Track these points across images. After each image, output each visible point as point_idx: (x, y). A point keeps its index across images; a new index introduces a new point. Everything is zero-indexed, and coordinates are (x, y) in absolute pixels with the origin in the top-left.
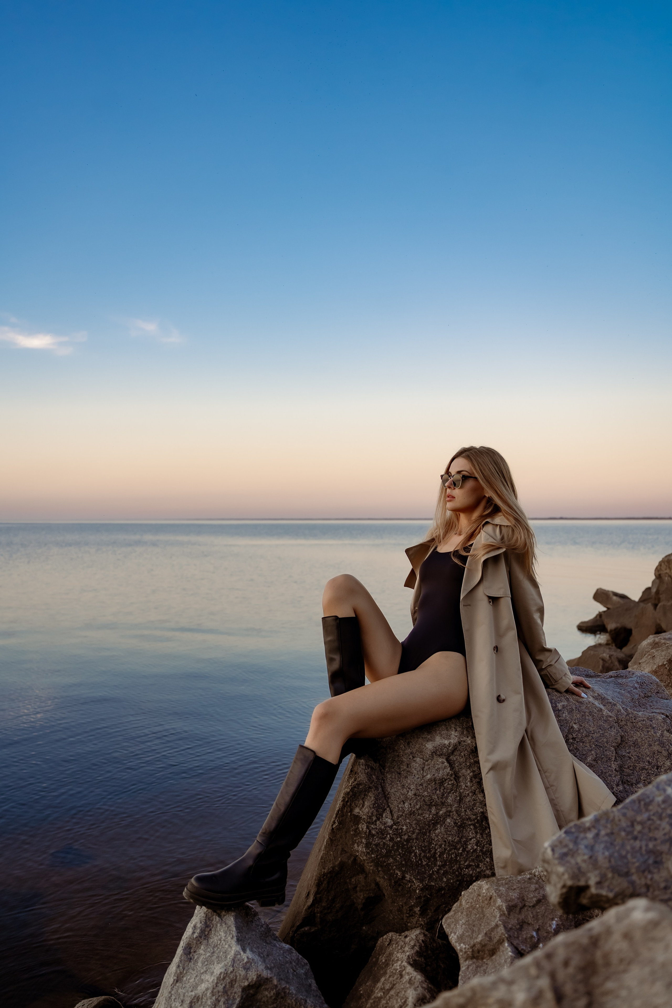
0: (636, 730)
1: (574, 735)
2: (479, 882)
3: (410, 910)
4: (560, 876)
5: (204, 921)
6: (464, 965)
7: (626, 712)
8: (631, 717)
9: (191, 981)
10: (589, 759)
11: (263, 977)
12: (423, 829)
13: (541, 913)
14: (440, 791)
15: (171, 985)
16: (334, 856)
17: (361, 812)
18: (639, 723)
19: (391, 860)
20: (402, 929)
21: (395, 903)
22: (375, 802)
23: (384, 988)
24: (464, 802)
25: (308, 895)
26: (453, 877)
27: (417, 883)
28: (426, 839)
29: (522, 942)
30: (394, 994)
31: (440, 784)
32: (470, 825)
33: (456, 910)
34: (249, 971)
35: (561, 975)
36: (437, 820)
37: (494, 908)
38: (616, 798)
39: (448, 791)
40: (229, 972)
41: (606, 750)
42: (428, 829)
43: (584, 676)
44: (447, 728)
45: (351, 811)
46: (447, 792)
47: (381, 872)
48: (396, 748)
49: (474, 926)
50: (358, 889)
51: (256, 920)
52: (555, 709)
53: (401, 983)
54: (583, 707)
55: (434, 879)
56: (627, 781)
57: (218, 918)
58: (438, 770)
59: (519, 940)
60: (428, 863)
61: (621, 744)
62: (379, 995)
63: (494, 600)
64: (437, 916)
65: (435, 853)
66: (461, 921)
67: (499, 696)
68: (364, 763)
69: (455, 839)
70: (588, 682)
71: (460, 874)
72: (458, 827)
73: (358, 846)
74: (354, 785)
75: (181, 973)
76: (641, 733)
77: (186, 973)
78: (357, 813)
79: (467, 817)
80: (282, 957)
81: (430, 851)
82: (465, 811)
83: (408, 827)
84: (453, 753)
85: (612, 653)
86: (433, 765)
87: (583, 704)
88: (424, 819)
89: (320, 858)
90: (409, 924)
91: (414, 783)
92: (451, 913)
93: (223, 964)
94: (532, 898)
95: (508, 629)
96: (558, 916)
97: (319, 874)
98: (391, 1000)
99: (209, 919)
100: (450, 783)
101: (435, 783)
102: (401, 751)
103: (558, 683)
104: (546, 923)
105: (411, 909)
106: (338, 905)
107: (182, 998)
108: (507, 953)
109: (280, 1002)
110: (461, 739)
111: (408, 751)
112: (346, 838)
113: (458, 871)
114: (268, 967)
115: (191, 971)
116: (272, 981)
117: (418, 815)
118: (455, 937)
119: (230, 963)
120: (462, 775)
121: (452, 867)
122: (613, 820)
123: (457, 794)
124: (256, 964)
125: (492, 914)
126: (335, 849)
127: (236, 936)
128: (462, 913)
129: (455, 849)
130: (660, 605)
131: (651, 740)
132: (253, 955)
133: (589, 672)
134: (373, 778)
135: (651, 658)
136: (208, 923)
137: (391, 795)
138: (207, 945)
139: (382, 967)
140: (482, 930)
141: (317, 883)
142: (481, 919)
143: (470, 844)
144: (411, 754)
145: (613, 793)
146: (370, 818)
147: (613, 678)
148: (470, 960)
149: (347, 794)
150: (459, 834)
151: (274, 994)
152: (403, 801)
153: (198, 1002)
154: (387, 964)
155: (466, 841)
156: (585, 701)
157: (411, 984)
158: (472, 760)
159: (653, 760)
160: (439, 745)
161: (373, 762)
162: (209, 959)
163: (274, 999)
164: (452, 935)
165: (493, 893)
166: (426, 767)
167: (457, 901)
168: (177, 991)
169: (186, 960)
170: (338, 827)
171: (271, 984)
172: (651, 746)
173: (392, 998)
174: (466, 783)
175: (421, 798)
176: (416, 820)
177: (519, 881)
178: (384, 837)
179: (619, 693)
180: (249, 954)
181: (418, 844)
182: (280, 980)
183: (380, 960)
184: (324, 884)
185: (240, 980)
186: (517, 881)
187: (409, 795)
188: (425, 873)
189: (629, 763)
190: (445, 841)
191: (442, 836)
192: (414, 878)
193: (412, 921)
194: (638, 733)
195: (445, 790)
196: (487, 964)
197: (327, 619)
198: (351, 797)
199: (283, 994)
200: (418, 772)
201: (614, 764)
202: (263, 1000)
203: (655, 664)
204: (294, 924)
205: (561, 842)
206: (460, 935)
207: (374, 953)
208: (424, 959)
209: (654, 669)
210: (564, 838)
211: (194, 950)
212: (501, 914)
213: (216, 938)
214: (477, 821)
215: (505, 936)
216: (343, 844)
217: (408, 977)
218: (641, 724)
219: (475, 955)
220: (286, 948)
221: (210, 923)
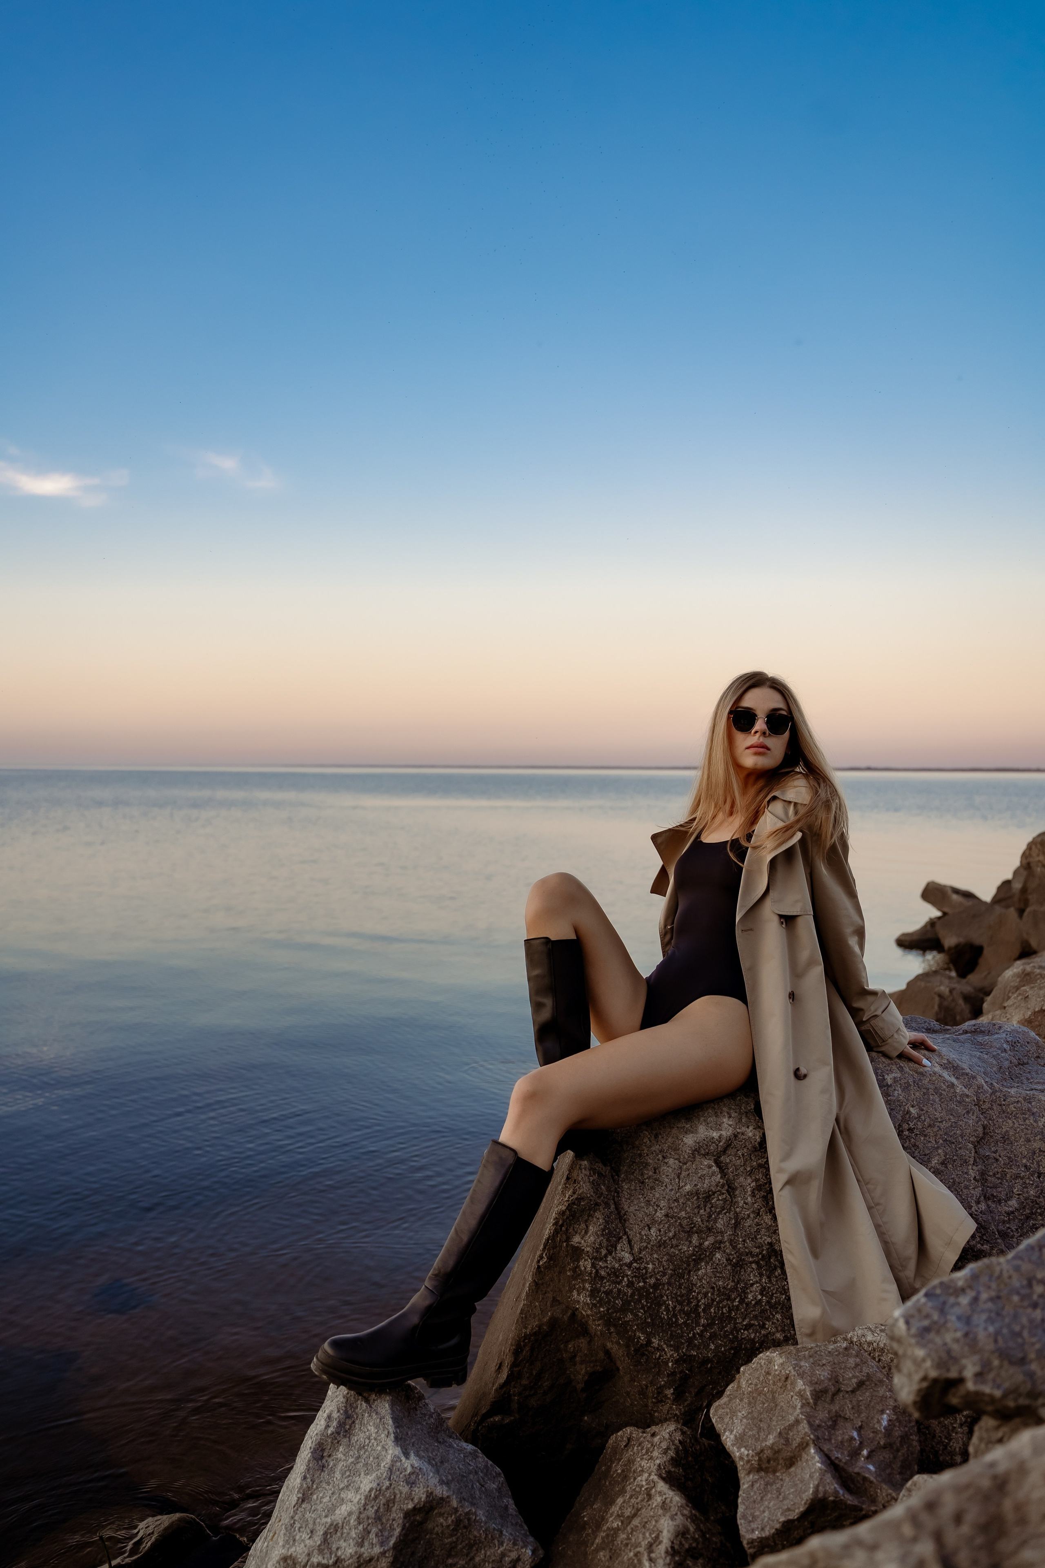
0: (1006, 1117)
1: (911, 1124)
2: (768, 1354)
3: (659, 1393)
4: (918, 1363)
5: (343, 1408)
6: (746, 1481)
7: (990, 1088)
8: (999, 1097)
9: (324, 1500)
10: (934, 1162)
11: (436, 1496)
12: (679, 1269)
13: (864, 1402)
14: (705, 1210)
15: (294, 1507)
16: (541, 1309)
17: (583, 1241)
18: (1012, 1106)
19: (630, 1316)
20: (646, 1422)
21: (635, 1381)
22: (605, 1226)
23: (623, 1515)
24: (742, 1227)
25: (500, 1367)
26: (725, 1343)
27: (669, 1352)
28: (684, 1285)
29: (836, 1447)
30: (639, 1525)
31: (706, 1199)
32: (751, 1263)
33: (732, 1394)
34: (415, 1487)
35: (952, 1537)
36: (700, 1255)
37: (792, 1393)
38: (976, 1222)
39: (718, 1210)
40: (384, 1488)
41: (960, 1148)
42: (686, 1269)
43: (924, 1030)
44: (716, 1113)
45: (568, 1240)
46: (715, 1212)
47: (614, 1335)
48: (637, 1143)
49: (761, 1421)
50: (578, 1359)
51: (421, 1407)
52: (882, 1084)
53: (649, 1508)
54: (926, 1081)
55: (695, 1345)
56: (992, 1195)
57: (364, 1405)
58: (702, 1177)
59: (832, 1444)
60: (687, 1321)
61: (983, 1138)
62: (615, 1525)
63: (787, 920)
64: (701, 1403)
65: (697, 1306)
66: (740, 1412)
67: (798, 1069)
68: (588, 1166)
69: (727, 1285)
70: (932, 1040)
71: (736, 1337)
72: (733, 1266)
73: (579, 1294)
74: (572, 1200)
75: (309, 1488)
76: (1013, 1122)
77: (317, 1488)
78: (577, 1243)
79: (747, 1250)
80: (463, 1465)
81: (689, 1303)
82: (744, 1241)
83: (655, 1265)
84: (725, 1151)
85: (953, 985)
86: (694, 1170)
88: (681, 1253)
89: (519, 1311)
90: (656, 1414)
91: (665, 1197)
92: (724, 1400)
93: (374, 1475)
94: (850, 1379)
95: (810, 964)
96: (890, 1407)
97: (518, 1337)
98: (635, 1533)
99: (351, 1405)
100: (720, 1198)
101: (698, 1198)
102: (644, 1147)
103: (887, 1044)
104: (872, 1418)
105: (660, 1390)
106: (546, 1383)
107: (311, 1526)
108: (814, 1464)
109: (462, 1534)
110: (738, 1130)
111: (656, 1148)
112: (559, 1282)
113: (732, 1333)
114: (443, 1481)
115: (324, 1485)
116: (449, 1502)
117: (671, 1247)
118: (732, 1437)
119: (385, 1474)
120: (738, 1186)
121: (723, 1327)
122: (1000, 1277)
123: (732, 1215)
124: (426, 1476)
125: (788, 1402)
126: (543, 1299)
127: (394, 1433)
128: (741, 1400)
129: (728, 1300)
130: (1028, 910)
131: (1029, 1132)
132: (421, 1462)
133: (932, 1023)
134: (601, 1189)
135: (1022, 999)
136: (350, 1412)
137: (630, 1216)
138: (349, 1445)
139: (618, 1480)
140: (773, 1427)
141: (514, 1349)
142: (771, 1410)
143: (751, 1292)
144: (660, 1152)
145: (971, 1215)
146: (597, 1252)
147: (969, 1035)
148: (756, 1473)
149: (562, 1213)
150: (734, 1276)
151: (453, 1521)
152: (648, 1225)
153: (336, 1533)
154: (625, 1478)
155: (745, 1287)
156: (928, 1071)
157: (665, 1509)
158: (755, 1163)
159: (1033, 1164)
160: (704, 1140)
161: (600, 1165)
162: (352, 1467)
163: (453, 1529)
164: (727, 1433)
165: (790, 1371)
166: (684, 1174)
167: (732, 1381)
168: (304, 1516)
169: (317, 1468)
170: (547, 1264)
171: (449, 1506)
172: (1030, 1141)
173: (636, 1531)
174: (745, 1199)
175: (676, 1221)
176: (668, 1254)
177: (829, 1352)
178: (618, 1280)
179: (979, 1058)
180: (414, 1460)
181: (671, 1292)
182: (461, 1500)
183: (613, 1470)
184: (525, 1352)
185: (400, 1501)
186: (826, 1352)
187: (658, 1217)
188: (682, 1336)
189: (996, 1167)
190: (713, 1288)
191: (708, 1280)
192: (665, 1343)
193: (662, 1410)
194: (1010, 1122)
195: (713, 1209)
196: (782, 1480)
197: (532, 942)
198: (567, 1218)
199: (467, 1522)
200: (671, 1180)
201: (972, 1169)
202: (435, 1531)
203: (1028, 1009)
204: (477, 1412)
205: (919, 1311)
206: (740, 1434)
207: (603, 1457)
208: (682, 1469)
209: (1027, 1017)
210: (925, 1304)
211: (329, 1452)
212: (803, 1403)
213: (362, 1435)
214: (763, 1256)
215: (810, 1438)
216: (555, 1291)
217: (661, 1498)
218: (1015, 1107)
219: (764, 1466)
220: (468, 1450)
221: (352, 1412)
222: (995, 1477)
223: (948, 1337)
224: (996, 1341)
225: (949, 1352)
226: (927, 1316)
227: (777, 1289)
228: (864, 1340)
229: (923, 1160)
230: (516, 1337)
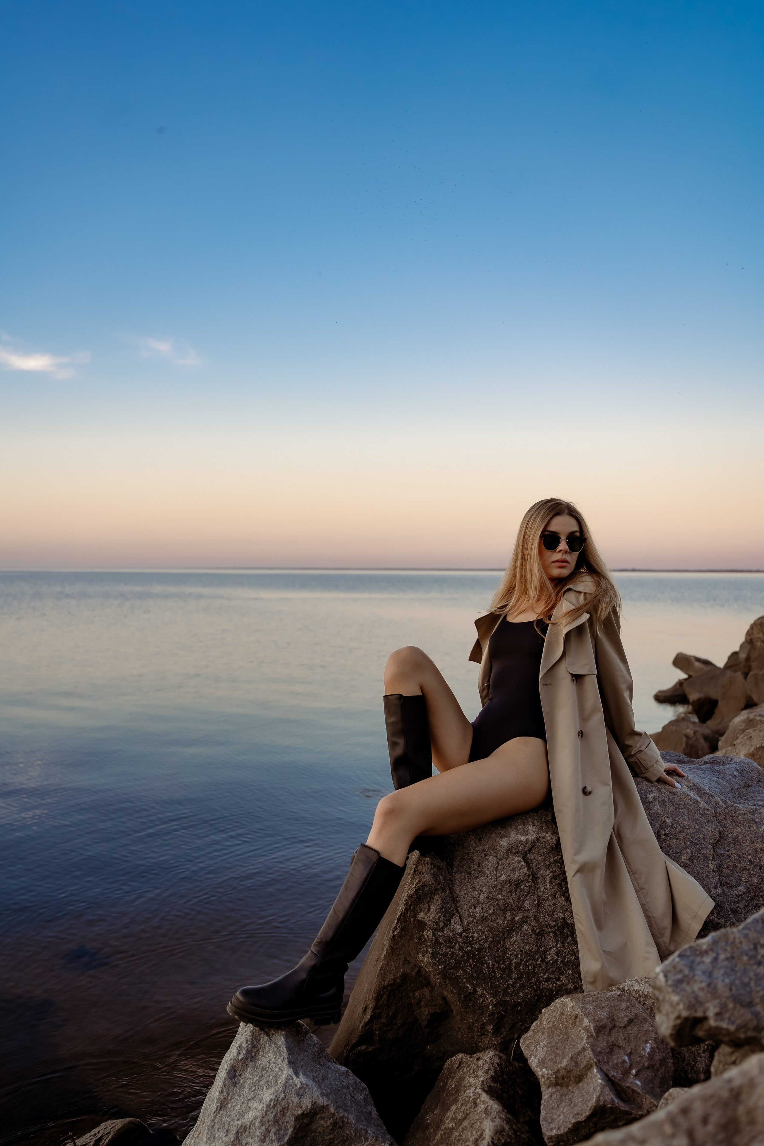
0: (736, 825)
1: (667, 831)
2: (562, 999)
3: (482, 1028)
4: (673, 1006)
5: (250, 1040)
6: (546, 1093)
7: (724, 804)
8: (731, 810)
9: (237, 1108)
10: (684, 858)
11: (319, 1104)
12: (497, 937)
13: (633, 1035)
14: (516, 894)
15: (214, 1113)
16: (395, 967)
17: (426, 917)
18: (740, 817)
19: (461, 972)
20: (472, 1050)
21: (464, 1020)
22: (442, 906)
23: (456, 1118)
24: (543, 906)
25: (365, 1010)
26: (531, 991)
27: (490, 999)
28: (501, 949)
29: (613, 1068)
30: (468, 1125)
31: (516, 886)
32: (550, 932)
33: (536, 1029)
34: (303, 1098)
37: (580, 1028)
39: (525, 894)
40: (280, 1099)
41: (703, 848)
42: (502, 937)
44: (524, 822)
45: (415, 916)
46: (523, 895)
47: (449, 986)
48: (466, 845)
49: (557, 1049)
50: (422, 1003)
51: (307, 1039)
53: (476, 1113)
54: (677, 799)
55: (509, 993)
56: (726, 882)
57: (266, 1037)
58: (513, 870)
59: (609, 1065)
60: (502, 975)
61: (719, 841)
62: (450, 1126)
63: (578, 678)
64: (513, 1036)
65: (510, 964)
66: (542, 1042)
67: (585, 788)
68: (429, 861)
69: (532, 949)
70: (682, 769)
71: (538, 987)
72: (536, 935)
73: (423, 956)
74: (418, 887)
75: (225, 1099)
76: (741, 829)
77: (231, 1099)
78: (421, 918)
79: (546, 923)
80: (338, 1082)
81: (504, 962)
82: (544, 916)
83: (479, 934)
84: (530, 850)
85: (696, 729)
86: (508, 865)
87: (676, 795)
88: (498, 925)
89: (379, 969)
90: (480, 1044)
91: (486, 885)
92: (530, 1033)
93: (273, 1089)
94: (623, 1018)
95: (594, 711)
96: (652, 1038)
97: (379, 987)
98: (465, 1131)
99: (256, 1038)
100: (527, 885)
101: (511, 885)
102: (471, 848)
103: (649, 771)
104: (639, 1047)
105: (483, 1026)
106: (399, 1022)
107: (226, 1127)
108: (596, 1081)
109: (338, 1132)
110: (540, 835)
111: (480, 848)
112: (409, 947)
113: (536, 984)
114: (324, 1093)
115: (236, 1097)
116: (328, 1109)
117: (491, 921)
118: (536, 1060)
119: (281, 1089)
120: (540, 876)
121: (529, 980)
122: (733, 942)
123: (535, 897)
124: (311, 1090)
125: (577, 1035)
126: (397, 959)
127: (288, 1058)
128: (543, 1033)
129: (532, 960)
130: (751, 674)
131: (753, 836)
132: (308, 1080)
133: (681, 757)
134: (439, 878)
135: (747, 738)
136: (255, 1043)
137: (461, 898)
138: (255, 1068)
139: (452, 1093)
140: (566, 1054)
141: (376, 996)
142: (565, 1041)
143: (550, 954)
144: (483, 851)
146: (437, 925)
147: (709, 765)
148: (554, 1087)
149: (411, 896)
150: (537, 942)
151: (331, 1123)
152: (474, 905)
153: (245, 1132)
154: (457, 1090)
155: (545, 950)
156: (679, 791)
157: (487, 1114)
158: (552, 859)
159: (756, 860)
160: (515, 842)
161: (439, 861)
162: (257, 1084)
163: (331, 1129)
164: (532, 1058)
165: (578, 1012)
166: (500, 867)
167: (536, 1019)
168: (221, 1120)
169: (231, 1084)
170: (399, 934)
171: (328, 1112)
172: (754, 843)
174: (545, 885)
175: (494, 902)
176: (488, 926)
177: (607, 998)
178: (452, 945)
179: (716, 782)
180: (302, 1078)
181: (491, 954)
182: (337, 1107)
183: (448, 1085)
184: (383, 998)
185: (292, 1108)
186: (605, 998)
187: (481, 899)
188: (499, 987)
189: (729, 862)
190: (521, 951)
191: (518, 945)
192: (487, 992)
193: (484, 1041)
194: (739, 829)
195: (521, 893)
196: (572, 1092)
197: (390, 697)
198: (415, 900)
199: (341, 1124)
200: (491, 872)
201: (712, 864)
202: (318, 1130)
203: (752, 746)
204: (349, 1042)
205: (674, 967)
206: (542, 1059)
207: (441, 1076)
208: (500, 1084)
209: (751, 752)
210: (678, 962)
211: (239, 1073)
212: (589, 1036)
213: (264, 1060)
214: (558, 928)
215: (594, 1061)
216: (406, 954)
217: (484, 1106)
218: (742, 818)
219: (559, 1082)
220: (342, 1071)
221: (257, 1043)
222: (732, 1090)
223: (696, 987)
224: (731, 990)
225: (696, 998)
226: (680, 971)
227: (569, 951)
228: (633, 989)
229: (675, 857)
230: (377, 987)
